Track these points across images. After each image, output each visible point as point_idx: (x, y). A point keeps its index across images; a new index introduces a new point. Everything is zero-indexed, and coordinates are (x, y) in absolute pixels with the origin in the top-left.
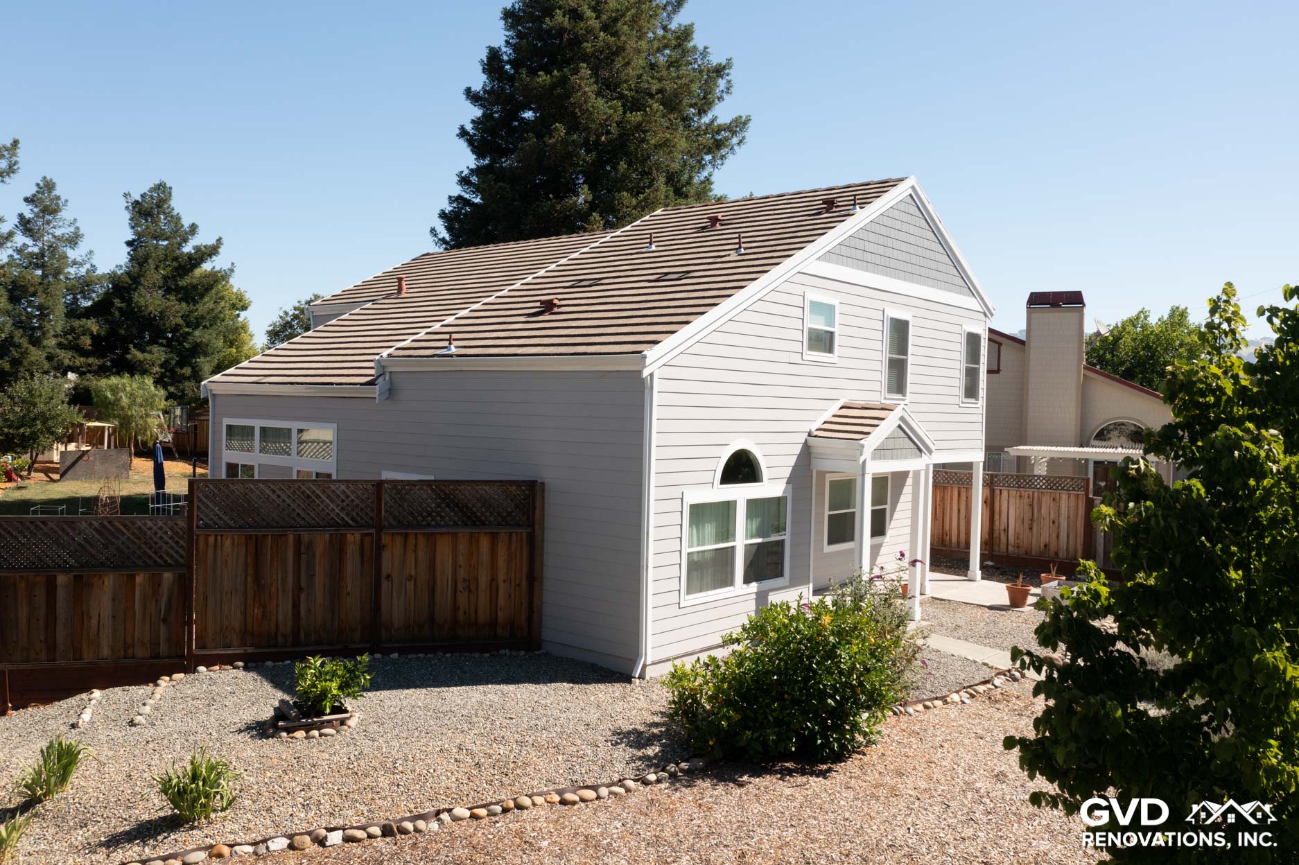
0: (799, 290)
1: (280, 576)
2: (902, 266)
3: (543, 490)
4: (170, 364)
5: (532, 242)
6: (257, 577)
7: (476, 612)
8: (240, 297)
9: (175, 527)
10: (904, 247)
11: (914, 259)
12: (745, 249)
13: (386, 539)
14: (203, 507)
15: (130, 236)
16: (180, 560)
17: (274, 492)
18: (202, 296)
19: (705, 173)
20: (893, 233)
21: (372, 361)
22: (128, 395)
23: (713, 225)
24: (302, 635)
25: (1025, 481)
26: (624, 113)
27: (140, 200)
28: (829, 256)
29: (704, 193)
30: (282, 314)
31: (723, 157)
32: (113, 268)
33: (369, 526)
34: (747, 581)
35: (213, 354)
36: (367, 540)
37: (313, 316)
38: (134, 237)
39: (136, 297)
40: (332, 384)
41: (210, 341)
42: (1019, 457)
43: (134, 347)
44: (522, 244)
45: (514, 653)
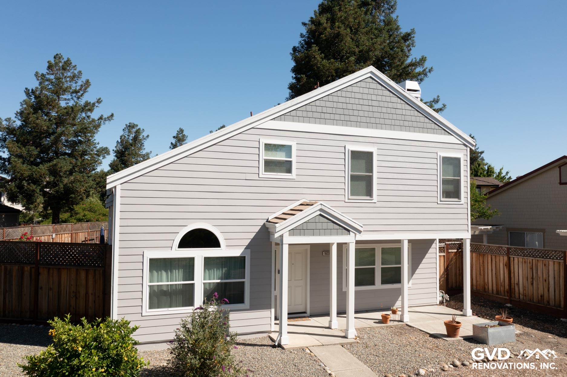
2: (365, 120)
11: (377, 115)
28: (283, 118)
33: (33, 264)
36: (33, 270)
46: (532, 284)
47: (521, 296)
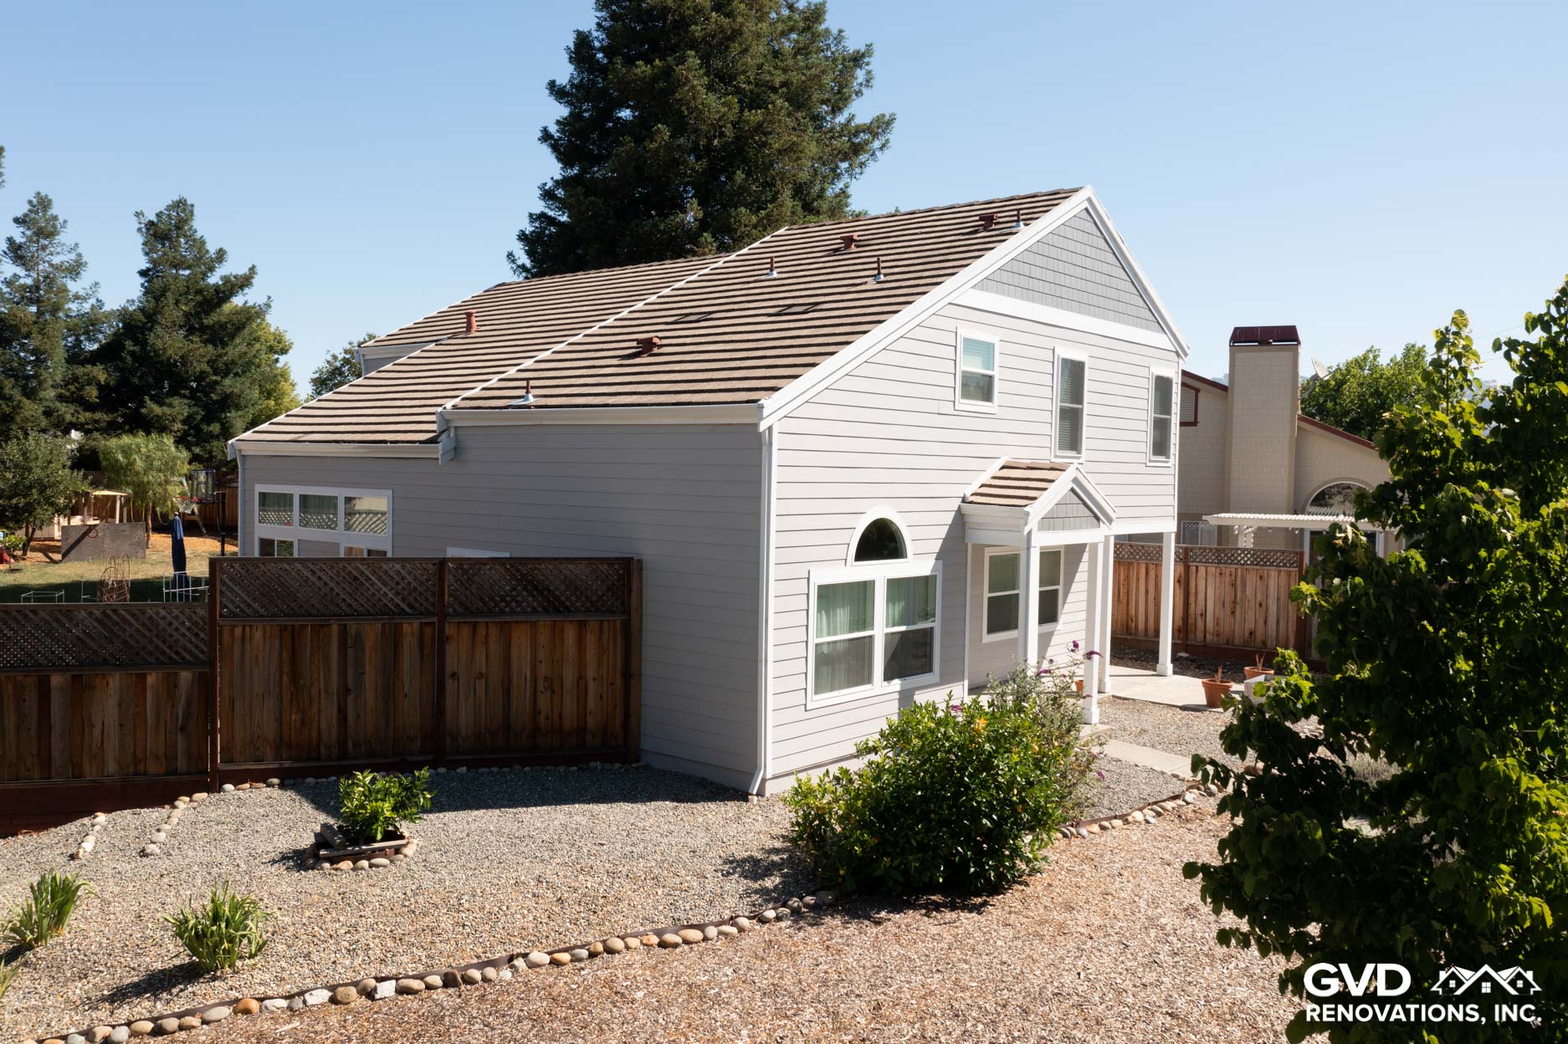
0: (950, 325)
1: (322, 675)
2: (1076, 295)
3: (641, 570)
4: (194, 419)
5: (630, 269)
6: (295, 676)
7: (561, 717)
8: (279, 338)
9: (194, 615)
10: (1078, 272)
11: (1090, 287)
12: (885, 275)
13: (450, 630)
14: (228, 593)
15: (144, 264)
16: (201, 656)
17: (314, 572)
18: (232, 337)
19: (840, 185)
20: (1065, 256)
21: (433, 414)
22: (144, 458)
23: (848, 246)
24: (350, 745)
25: (1226, 555)
26: (742, 111)
27: (155, 220)
28: (986, 284)
29: (839, 208)
30: (329, 358)
31: (862, 165)
32: (123, 303)
33: (430, 614)
34: (888, 677)
35: (246, 407)
36: (428, 631)
37: (365, 360)
38: (148, 265)
39: (151, 338)
40: (385, 442)
41: (242, 392)
42: (1220, 527)
43: (151, 400)
44: (617, 271)
45: (607, 766)
46: (1233, 613)
47: (1208, 635)
